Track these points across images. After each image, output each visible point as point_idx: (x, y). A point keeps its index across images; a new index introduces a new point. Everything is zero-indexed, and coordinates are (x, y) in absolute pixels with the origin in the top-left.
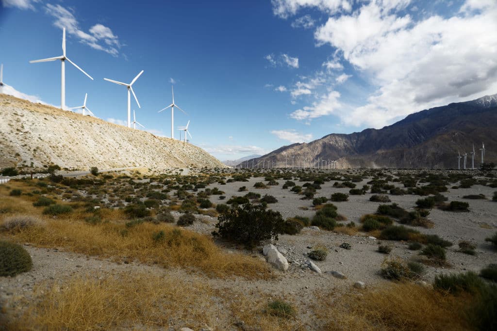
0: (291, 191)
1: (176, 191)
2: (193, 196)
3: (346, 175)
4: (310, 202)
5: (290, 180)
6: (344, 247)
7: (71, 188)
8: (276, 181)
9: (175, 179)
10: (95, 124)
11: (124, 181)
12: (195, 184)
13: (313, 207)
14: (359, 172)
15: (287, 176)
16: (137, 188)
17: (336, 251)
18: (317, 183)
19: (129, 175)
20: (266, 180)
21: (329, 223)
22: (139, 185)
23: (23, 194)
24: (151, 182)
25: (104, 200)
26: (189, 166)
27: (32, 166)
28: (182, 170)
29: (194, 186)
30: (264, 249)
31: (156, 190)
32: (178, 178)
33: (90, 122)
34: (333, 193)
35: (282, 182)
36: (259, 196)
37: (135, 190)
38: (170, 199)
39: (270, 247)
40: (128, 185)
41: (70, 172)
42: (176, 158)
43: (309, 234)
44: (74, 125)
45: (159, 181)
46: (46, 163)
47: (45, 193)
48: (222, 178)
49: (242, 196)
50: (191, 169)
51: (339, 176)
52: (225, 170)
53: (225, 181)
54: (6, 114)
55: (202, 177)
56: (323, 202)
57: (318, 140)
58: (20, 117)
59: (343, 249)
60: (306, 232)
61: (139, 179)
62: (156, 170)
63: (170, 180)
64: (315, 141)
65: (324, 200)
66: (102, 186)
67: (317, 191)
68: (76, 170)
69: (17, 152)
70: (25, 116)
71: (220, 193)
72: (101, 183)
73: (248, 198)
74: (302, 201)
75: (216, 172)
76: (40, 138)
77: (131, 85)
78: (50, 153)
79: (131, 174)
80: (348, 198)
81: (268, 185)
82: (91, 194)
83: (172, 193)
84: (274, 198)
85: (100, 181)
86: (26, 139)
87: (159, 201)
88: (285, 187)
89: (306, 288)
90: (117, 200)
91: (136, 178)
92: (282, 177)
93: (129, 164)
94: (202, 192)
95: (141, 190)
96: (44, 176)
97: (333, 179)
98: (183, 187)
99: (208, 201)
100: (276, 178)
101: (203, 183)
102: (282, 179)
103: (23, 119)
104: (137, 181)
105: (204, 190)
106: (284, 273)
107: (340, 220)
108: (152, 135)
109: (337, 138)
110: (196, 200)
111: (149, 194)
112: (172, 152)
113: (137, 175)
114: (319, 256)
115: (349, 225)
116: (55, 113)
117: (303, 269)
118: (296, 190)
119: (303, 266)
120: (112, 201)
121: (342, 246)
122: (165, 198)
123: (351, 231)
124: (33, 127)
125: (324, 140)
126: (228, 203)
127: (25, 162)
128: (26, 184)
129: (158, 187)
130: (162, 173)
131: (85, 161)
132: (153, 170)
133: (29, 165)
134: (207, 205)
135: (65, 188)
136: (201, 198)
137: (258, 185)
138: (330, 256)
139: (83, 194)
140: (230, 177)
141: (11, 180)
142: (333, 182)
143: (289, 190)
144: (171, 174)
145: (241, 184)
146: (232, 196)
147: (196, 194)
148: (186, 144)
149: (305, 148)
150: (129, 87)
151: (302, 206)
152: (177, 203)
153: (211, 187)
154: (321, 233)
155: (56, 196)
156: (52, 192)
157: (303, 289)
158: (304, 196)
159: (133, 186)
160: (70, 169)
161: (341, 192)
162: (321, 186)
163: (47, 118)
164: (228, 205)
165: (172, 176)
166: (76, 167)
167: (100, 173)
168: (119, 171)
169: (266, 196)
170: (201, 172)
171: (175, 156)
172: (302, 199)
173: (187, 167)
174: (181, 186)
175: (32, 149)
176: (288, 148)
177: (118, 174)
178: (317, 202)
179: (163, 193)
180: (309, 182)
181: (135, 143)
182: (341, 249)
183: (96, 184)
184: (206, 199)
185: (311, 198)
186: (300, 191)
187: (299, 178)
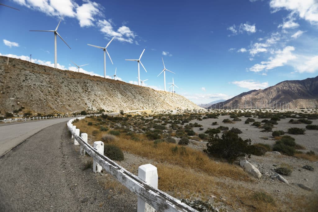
0: (252, 125)
1: (170, 125)
2: (182, 128)
3: (300, 113)
4: (270, 134)
5: (250, 118)
6: (307, 169)
7: (113, 122)
8: (239, 118)
9: (168, 117)
10: (121, 85)
11: (138, 118)
12: (181, 120)
13: (272, 137)
14: (315, 111)
15: (247, 115)
16: (147, 122)
17: (299, 170)
18: (274, 120)
19: (140, 114)
20: (231, 117)
21: (289, 150)
22: (147, 121)
23: (93, 125)
24: (154, 118)
25: (130, 129)
26: (176, 109)
27: (92, 110)
28: (172, 111)
29: (181, 122)
30: (241, 163)
31: (158, 124)
32: (170, 116)
33: (119, 84)
34: (289, 128)
35: (244, 119)
36: (227, 128)
37: (146, 124)
38: (168, 130)
39: (245, 161)
40: (141, 121)
41: (110, 113)
42: (168, 104)
43: (272, 156)
44: (111, 86)
45: (159, 118)
46: (98, 108)
47: (101, 124)
48: (200, 116)
49: (215, 128)
50: (178, 110)
51: (294, 115)
52: (200, 111)
53: (202, 118)
54: (81, 83)
55: (186, 115)
56: (281, 134)
57: (273, 86)
58: (86, 84)
59: (306, 170)
60: (270, 155)
61: (147, 117)
62: (156, 111)
63: (166, 117)
64: (270, 87)
65: (282, 133)
66: (127, 121)
67: (274, 126)
68: (112, 112)
69: (86, 102)
70: (89, 83)
71: (200, 126)
72: (126, 119)
73: (220, 130)
74: (262, 133)
75: (195, 112)
76: (95, 94)
77: (139, 60)
78: (100, 103)
79: (142, 114)
80: (305, 132)
81: (233, 121)
82: (123, 125)
83: (168, 126)
84: (240, 130)
85: (125, 118)
86: (89, 95)
87: (161, 130)
88: (247, 122)
89: (278, 191)
90: (137, 129)
91: (145, 116)
92: (243, 115)
93: (140, 108)
94: (187, 125)
95: (149, 124)
96: (99, 115)
97: (288, 117)
98: (174, 122)
99: (192, 131)
100: (239, 116)
101: (187, 119)
102: (244, 116)
103: (88, 85)
104: (146, 118)
105: (188, 124)
106: (258, 179)
107: (298, 149)
108: (153, 89)
109: (290, 84)
110: (184, 131)
111: (154, 126)
112: (165, 99)
113: (145, 114)
114: (285, 172)
115: (308, 153)
116: (102, 80)
117: (273, 179)
118: (257, 125)
119: (272, 177)
120: (135, 130)
121: (304, 168)
122: (165, 128)
123: (311, 157)
124: (92, 89)
125: (278, 86)
126: (206, 132)
127: (89, 108)
128: (93, 119)
129: (159, 122)
130: (159, 113)
131: (116, 106)
132: (154, 111)
133: (91, 109)
134: (192, 133)
135: (110, 122)
136: (188, 129)
137: (225, 121)
138: (295, 173)
139: (119, 125)
140: (205, 116)
141: (86, 117)
142: (289, 119)
143: (251, 125)
144: (165, 114)
145: (213, 120)
146: (208, 128)
147: (183, 126)
148: (173, 94)
149: (261, 93)
150: (139, 61)
151: (262, 137)
152: (173, 132)
153: (193, 122)
154: (283, 157)
155: (107, 126)
156: (105, 124)
157: (276, 191)
158: (263, 129)
159: (144, 121)
160: (110, 111)
161: (298, 127)
162: (278, 122)
163: (98, 83)
164: (206, 134)
165: (166, 115)
166: (112, 110)
167: (125, 113)
168: (135, 112)
169: (233, 128)
170: (185, 112)
171: (168, 103)
172: (262, 131)
173: (175, 109)
174: (173, 121)
175: (92, 101)
176: (247, 94)
177: (135, 114)
178: (275, 134)
179: (163, 126)
180: (267, 119)
181: (143, 95)
182: (304, 170)
183: (124, 120)
184: (191, 130)
185: (269, 131)
186: (260, 125)
187: (257, 116)
